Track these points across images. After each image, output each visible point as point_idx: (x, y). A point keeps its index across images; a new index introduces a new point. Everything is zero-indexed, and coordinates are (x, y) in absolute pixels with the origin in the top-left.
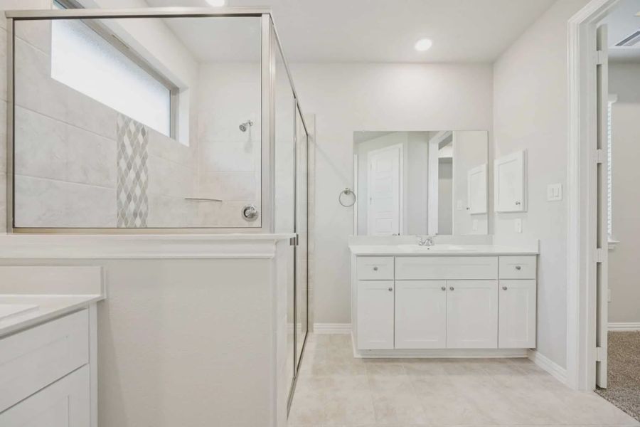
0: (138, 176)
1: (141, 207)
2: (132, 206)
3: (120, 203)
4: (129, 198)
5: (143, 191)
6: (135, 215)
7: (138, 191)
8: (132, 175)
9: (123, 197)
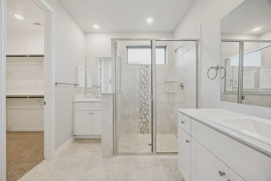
0: (145, 78)
1: (146, 86)
2: (144, 86)
3: (140, 85)
4: (143, 84)
5: (147, 82)
6: (144, 88)
7: (145, 82)
8: (144, 78)
9: (141, 84)
